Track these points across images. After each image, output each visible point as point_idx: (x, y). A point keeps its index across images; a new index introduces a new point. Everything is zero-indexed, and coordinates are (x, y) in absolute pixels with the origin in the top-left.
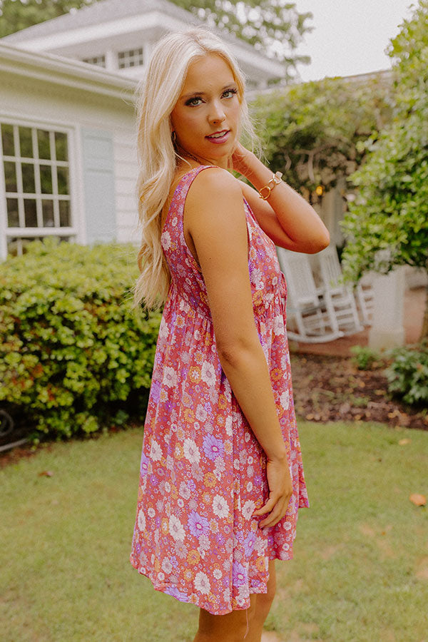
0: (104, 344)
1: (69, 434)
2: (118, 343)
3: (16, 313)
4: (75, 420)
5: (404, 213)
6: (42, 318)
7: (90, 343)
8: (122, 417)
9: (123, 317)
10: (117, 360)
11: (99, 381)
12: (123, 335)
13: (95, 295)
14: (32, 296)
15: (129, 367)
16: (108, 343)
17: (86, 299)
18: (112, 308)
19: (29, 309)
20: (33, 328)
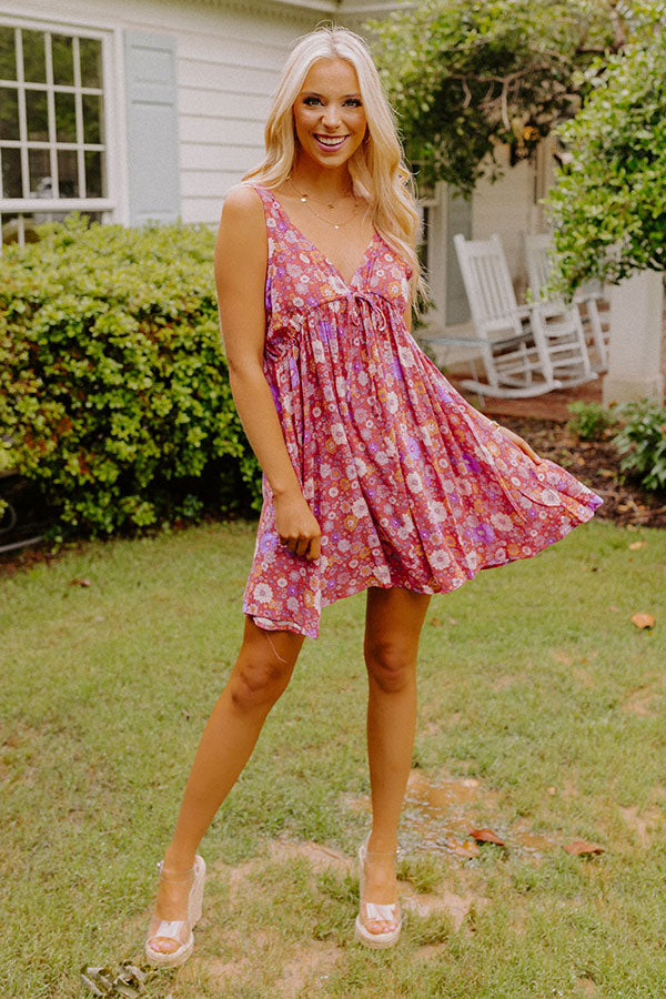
0: (168, 386)
1: (110, 529)
2: (190, 386)
3: (33, 335)
4: (120, 507)
5: (638, 187)
6: (72, 344)
7: (148, 383)
8: (192, 506)
9: (199, 344)
10: (189, 412)
11: (159, 444)
12: (198, 372)
13: (155, 309)
14: (58, 309)
15: (207, 423)
16: (175, 385)
17: (141, 316)
18: (182, 330)
19: (53, 329)
20: (58, 359)
